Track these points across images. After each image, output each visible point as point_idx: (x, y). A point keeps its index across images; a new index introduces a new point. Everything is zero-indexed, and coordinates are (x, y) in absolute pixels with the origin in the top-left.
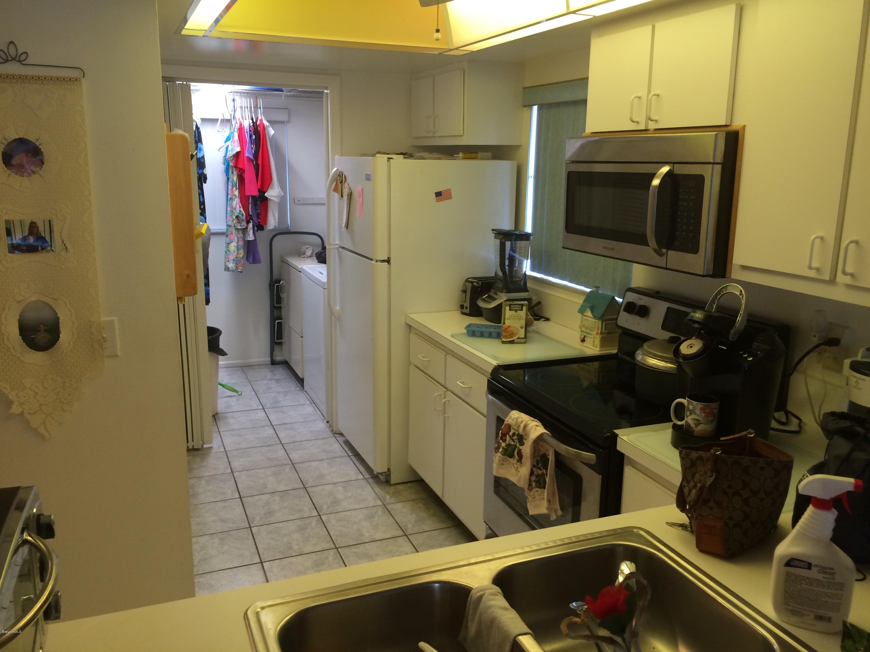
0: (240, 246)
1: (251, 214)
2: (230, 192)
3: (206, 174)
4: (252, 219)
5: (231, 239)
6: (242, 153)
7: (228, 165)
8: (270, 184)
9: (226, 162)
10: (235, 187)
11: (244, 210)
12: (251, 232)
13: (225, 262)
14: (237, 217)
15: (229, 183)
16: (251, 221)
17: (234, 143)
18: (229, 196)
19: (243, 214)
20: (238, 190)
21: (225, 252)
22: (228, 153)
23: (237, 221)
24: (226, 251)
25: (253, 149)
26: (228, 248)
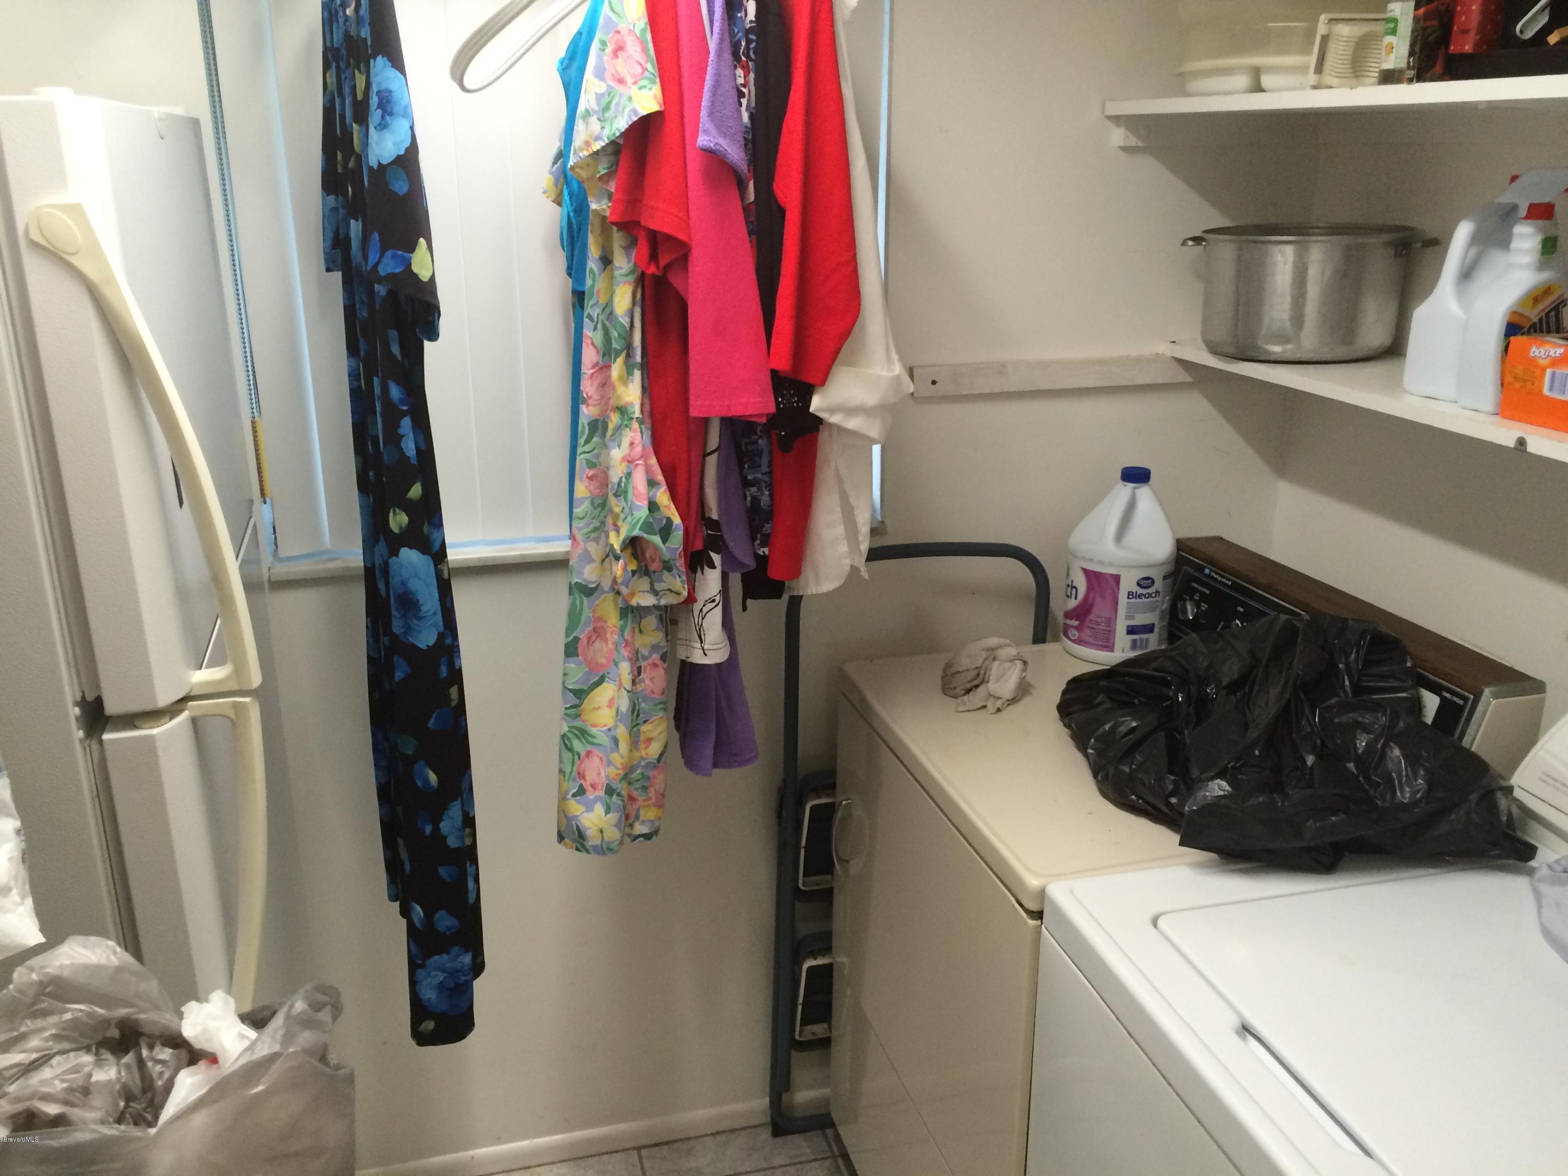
0: (645, 699)
1: (715, 516)
2: (588, 387)
3: (432, 278)
4: (717, 544)
5: (593, 666)
6: (670, 127)
7: (580, 208)
8: (847, 333)
9: (566, 193)
10: (620, 360)
11: (674, 497)
12: (713, 621)
13: (563, 799)
14: (634, 545)
15: (588, 332)
16: (716, 558)
17: (615, 55)
18: (584, 409)
19: (669, 521)
20: (637, 374)
21: (557, 739)
22: (579, 138)
23: (633, 566)
24: (563, 737)
25: (744, 101)
26: (578, 716)
